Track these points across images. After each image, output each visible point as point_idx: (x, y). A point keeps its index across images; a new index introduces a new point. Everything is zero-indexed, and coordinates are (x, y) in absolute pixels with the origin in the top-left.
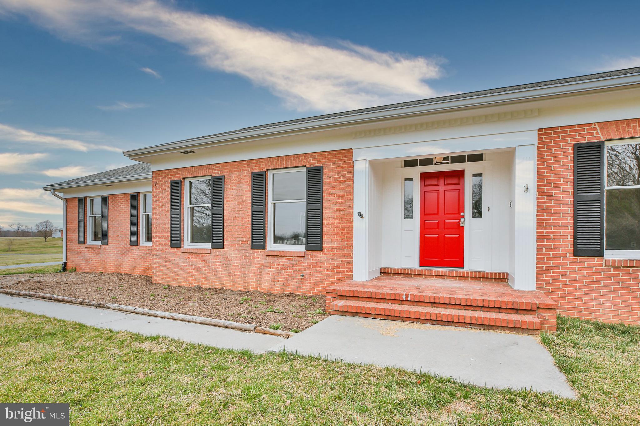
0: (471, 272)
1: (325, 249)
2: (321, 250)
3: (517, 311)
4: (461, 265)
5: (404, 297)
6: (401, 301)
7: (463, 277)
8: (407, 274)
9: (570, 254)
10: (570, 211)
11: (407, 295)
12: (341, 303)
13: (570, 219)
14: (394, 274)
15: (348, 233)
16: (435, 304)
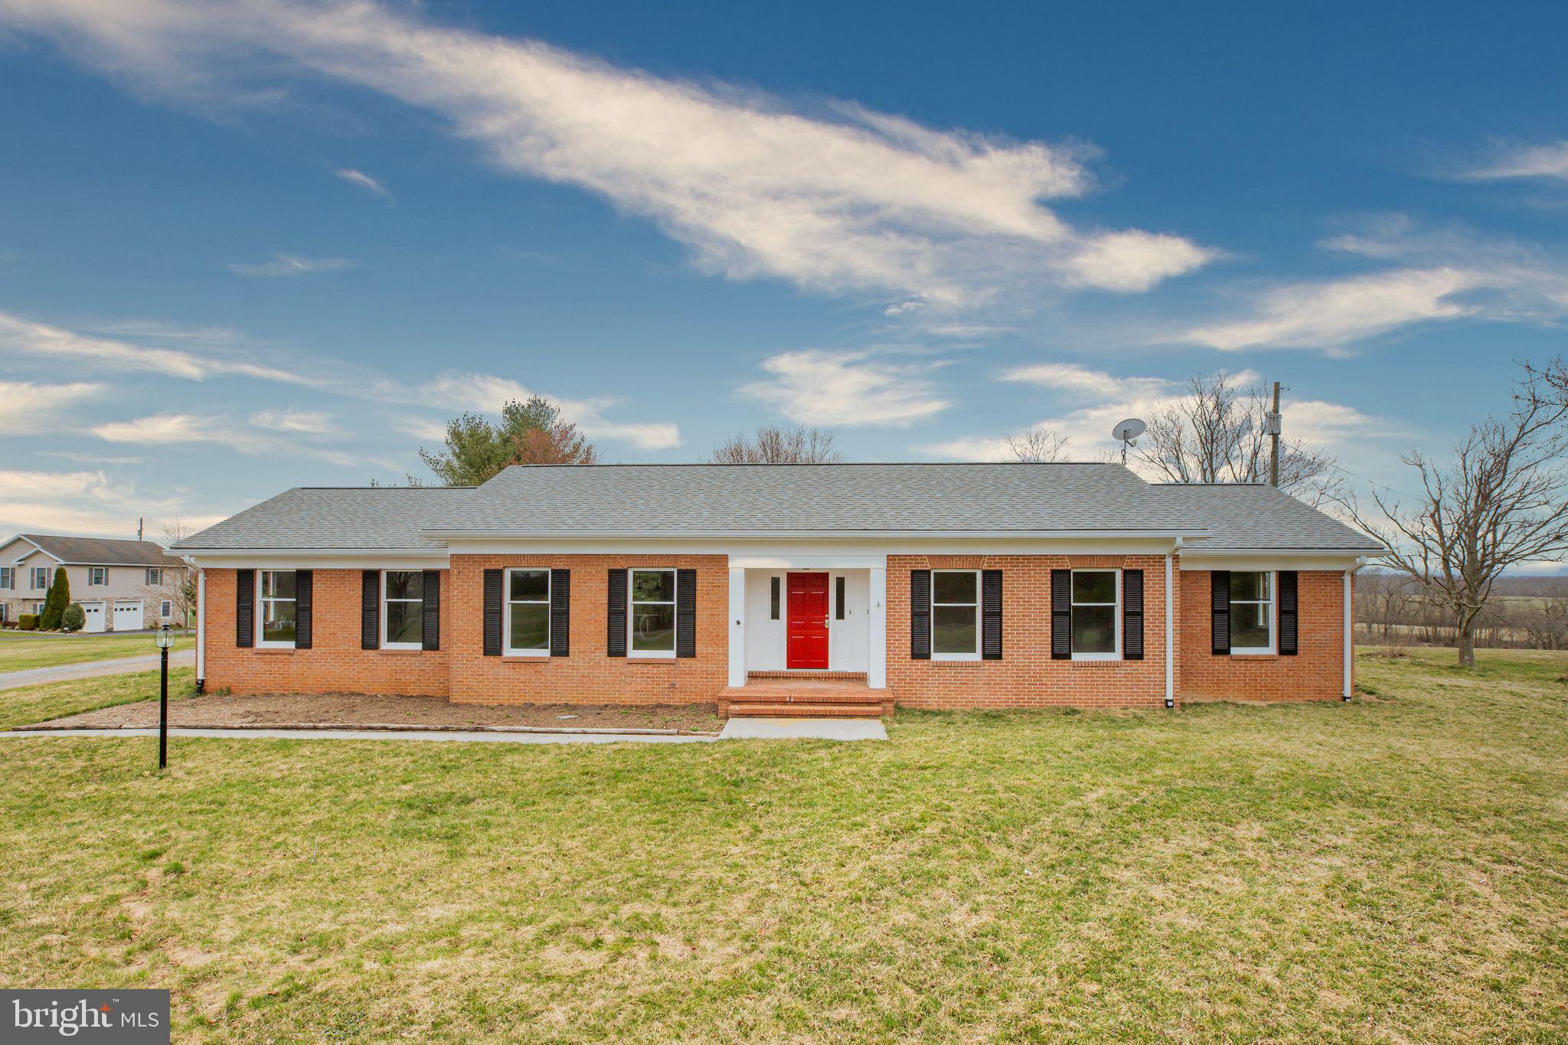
0: (836, 673)
1: (698, 657)
2: (694, 656)
3: (869, 704)
4: (825, 665)
5: (788, 699)
6: (785, 703)
7: (828, 678)
8: (775, 677)
9: (909, 657)
10: (909, 622)
11: (790, 698)
12: (736, 708)
13: (909, 630)
14: (762, 677)
15: (723, 639)
16: (812, 703)
